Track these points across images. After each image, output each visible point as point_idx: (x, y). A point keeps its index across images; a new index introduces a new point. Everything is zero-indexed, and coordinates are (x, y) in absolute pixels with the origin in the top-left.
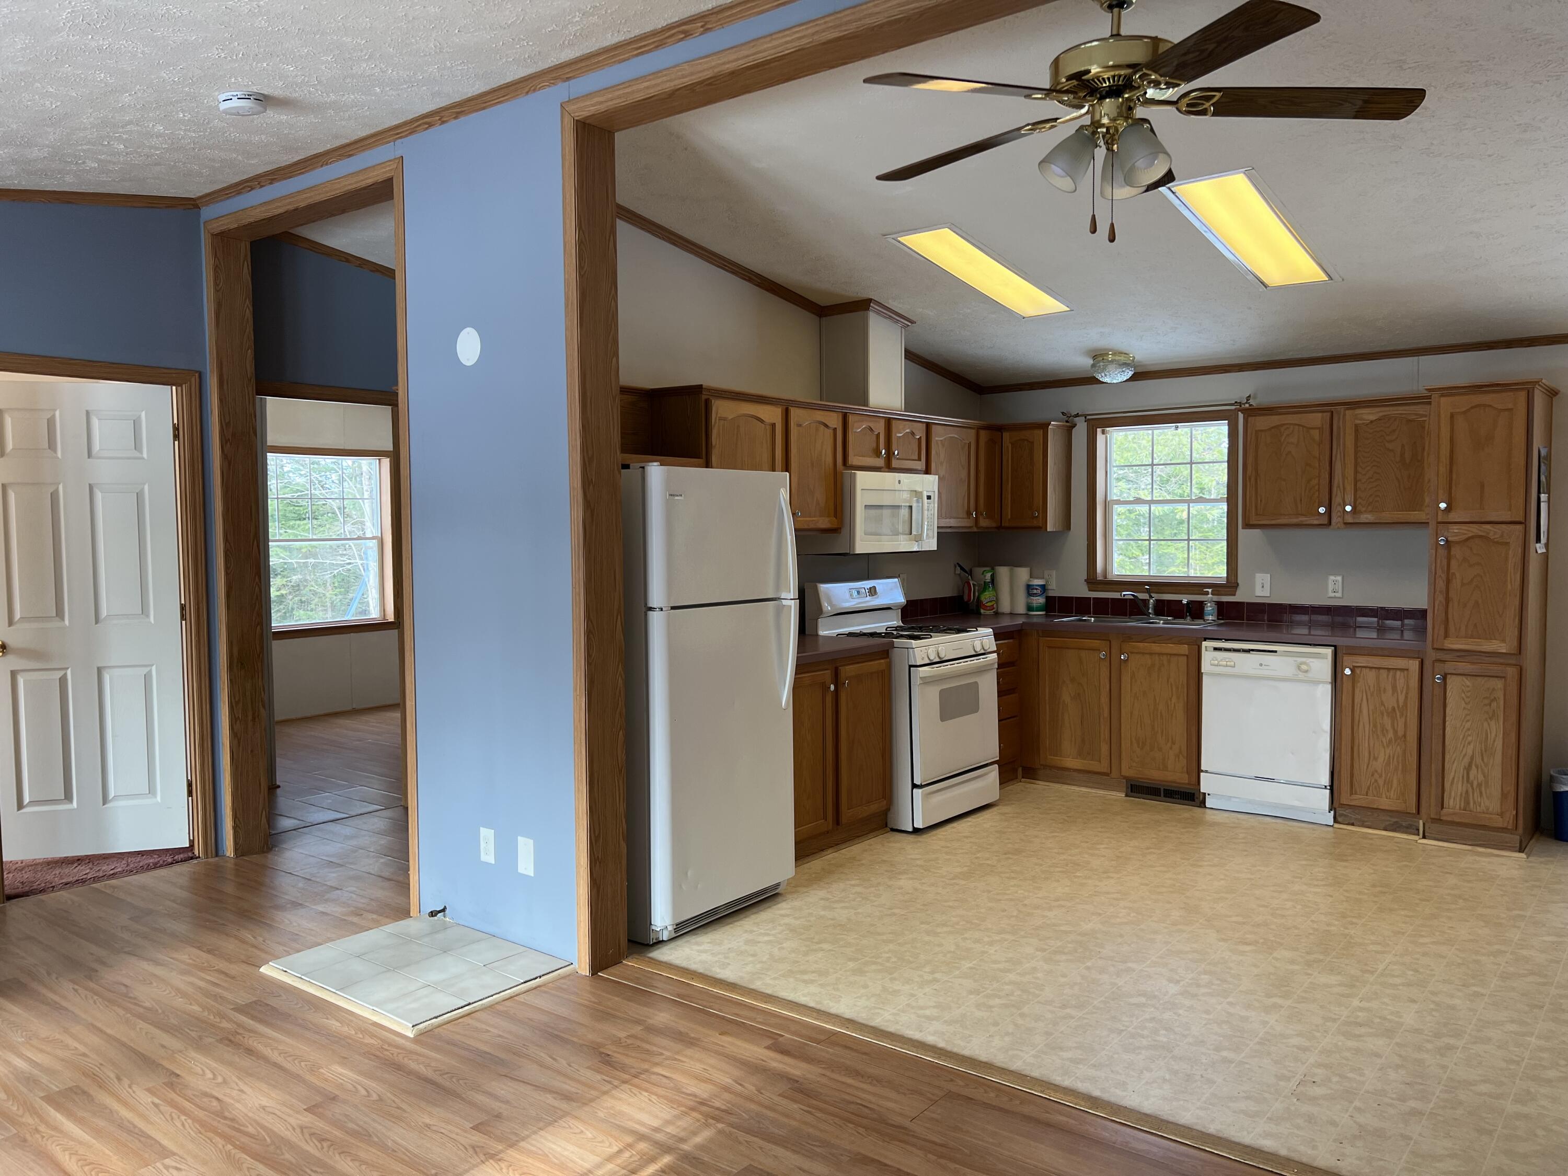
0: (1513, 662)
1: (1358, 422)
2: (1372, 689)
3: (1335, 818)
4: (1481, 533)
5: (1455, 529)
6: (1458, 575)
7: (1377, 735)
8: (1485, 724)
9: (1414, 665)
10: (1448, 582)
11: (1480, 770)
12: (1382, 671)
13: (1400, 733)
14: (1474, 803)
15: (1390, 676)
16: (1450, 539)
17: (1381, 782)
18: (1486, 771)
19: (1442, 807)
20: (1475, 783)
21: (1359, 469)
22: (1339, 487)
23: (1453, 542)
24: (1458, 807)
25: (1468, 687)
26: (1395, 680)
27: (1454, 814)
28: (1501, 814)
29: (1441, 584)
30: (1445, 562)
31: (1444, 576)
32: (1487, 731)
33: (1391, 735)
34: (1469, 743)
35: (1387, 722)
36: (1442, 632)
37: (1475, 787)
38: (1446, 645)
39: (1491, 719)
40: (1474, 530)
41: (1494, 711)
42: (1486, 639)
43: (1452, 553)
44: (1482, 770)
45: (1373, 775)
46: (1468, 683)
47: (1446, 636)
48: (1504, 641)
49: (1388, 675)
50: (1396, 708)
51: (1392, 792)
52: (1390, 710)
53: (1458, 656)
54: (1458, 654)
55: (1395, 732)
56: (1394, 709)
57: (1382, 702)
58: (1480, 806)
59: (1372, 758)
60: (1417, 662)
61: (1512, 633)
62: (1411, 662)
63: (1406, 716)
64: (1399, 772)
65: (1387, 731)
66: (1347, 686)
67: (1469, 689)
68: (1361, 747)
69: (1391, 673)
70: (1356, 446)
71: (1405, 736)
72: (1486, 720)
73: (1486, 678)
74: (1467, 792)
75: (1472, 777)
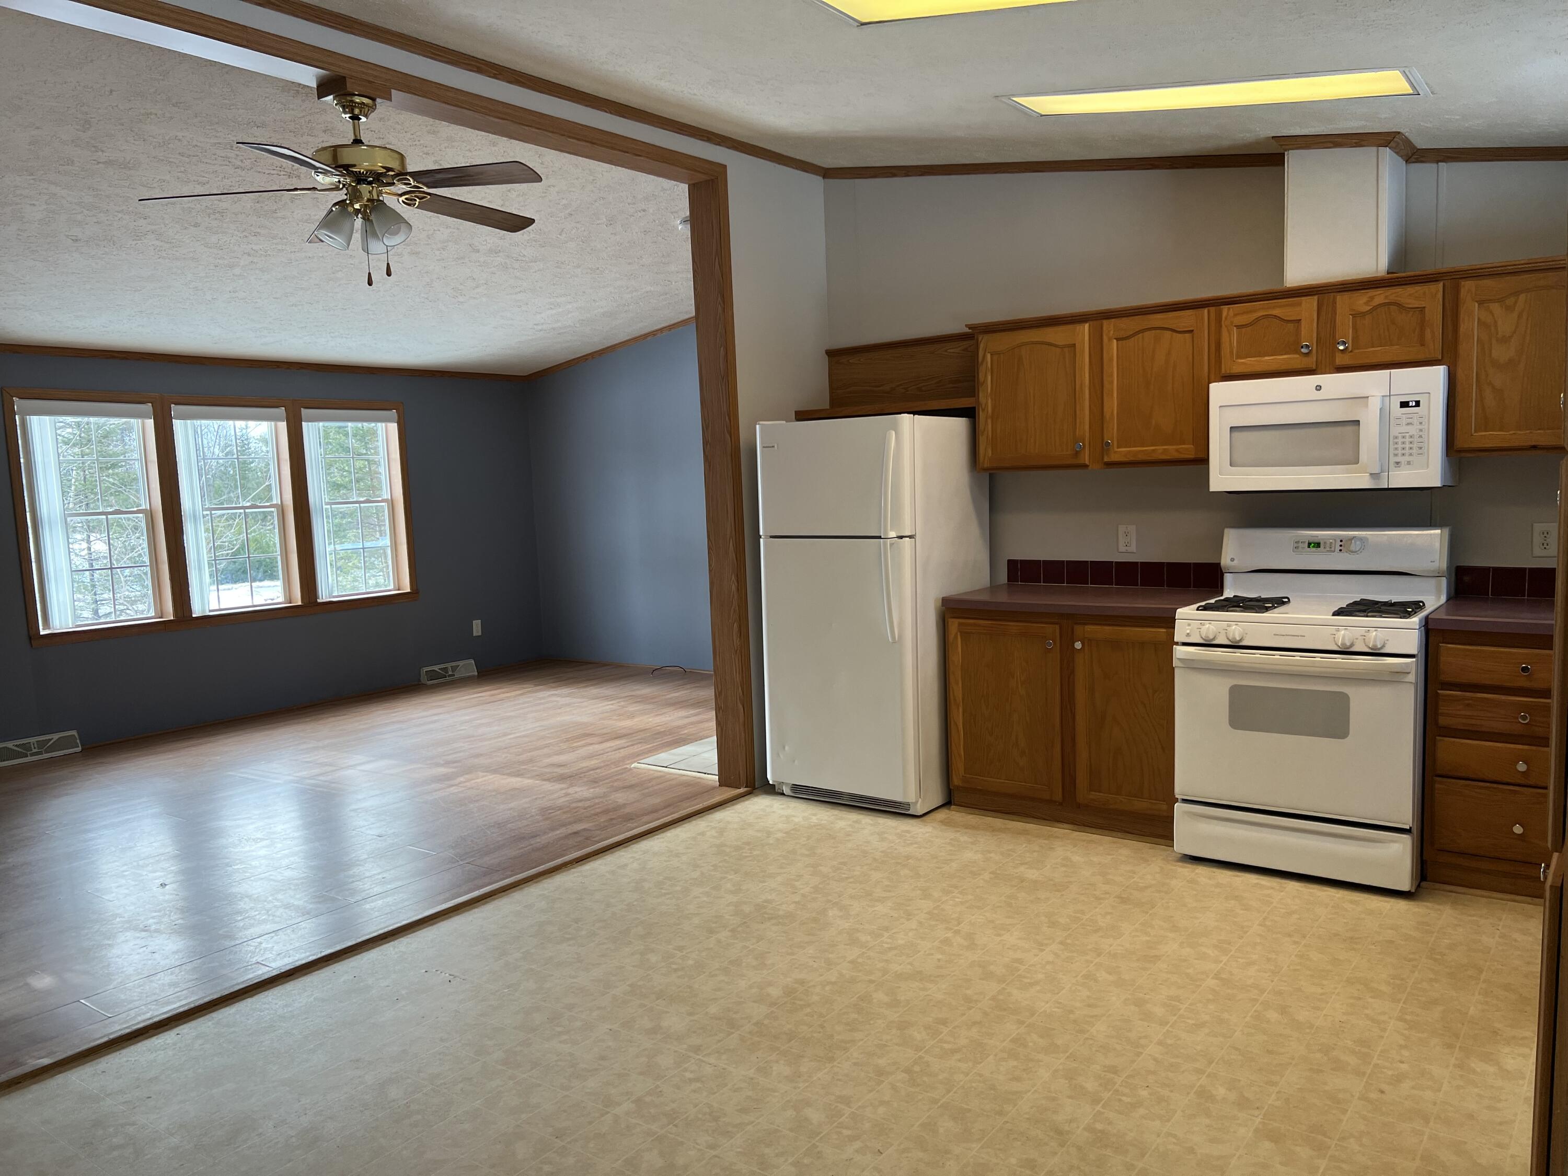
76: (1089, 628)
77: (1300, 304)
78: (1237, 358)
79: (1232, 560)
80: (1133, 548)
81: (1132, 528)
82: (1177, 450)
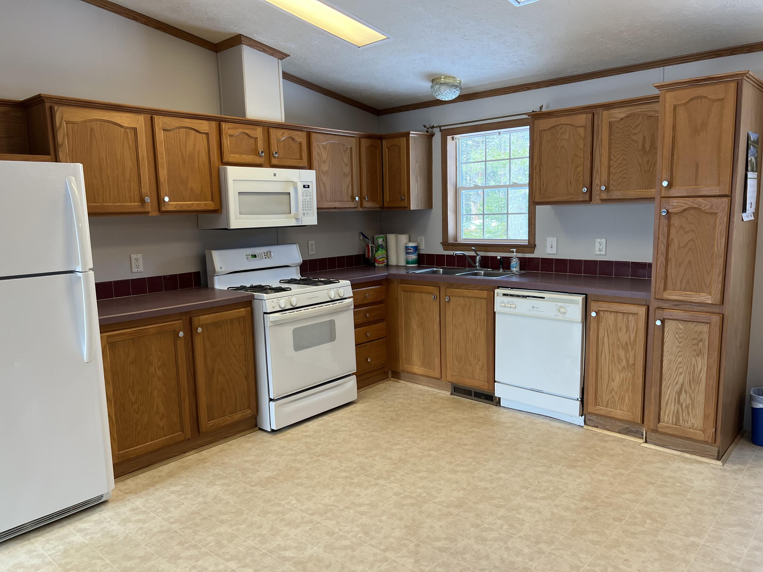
0: (718, 311)
1: (611, 120)
2: (611, 328)
3: (585, 421)
4: (695, 206)
5: (674, 202)
6: (676, 241)
7: (614, 362)
8: (694, 359)
9: (642, 311)
10: (668, 246)
11: (688, 395)
12: (618, 314)
13: (631, 362)
14: (683, 420)
15: (625, 319)
16: (670, 211)
17: (616, 398)
18: (693, 396)
19: (659, 421)
20: (684, 405)
21: (612, 157)
22: (597, 171)
23: (672, 213)
24: (671, 421)
25: (681, 329)
26: (628, 321)
27: (669, 427)
28: (704, 431)
29: (662, 248)
30: (666, 230)
31: (665, 241)
32: (694, 365)
33: (624, 363)
34: (681, 374)
35: (622, 354)
36: (662, 286)
37: (684, 408)
38: (664, 296)
39: (698, 356)
40: (689, 202)
41: (700, 350)
42: (696, 292)
43: (672, 222)
44: (690, 394)
45: (611, 392)
46: (681, 326)
47: (665, 289)
48: (710, 293)
49: (623, 318)
50: (629, 344)
51: (625, 406)
52: (624, 344)
53: (674, 305)
54: (675, 303)
55: (628, 361)
56: (627, 344)
57: (619, 338)
58: (687, 423)
59: (610, 379)
60: (645, 308)
61: (717, 287)
62: (640, 308)
63: (636, 350)
64: (630, 392)
65: (621, 360)
66: (593, 326)
67: (681, 331)
68: (603, 372)
69: (626, 316)
70: (610, 139)
71: (634, 364)
72: (694, 356)
73: (695, 324)
74: (678, 411)
75: (682, 400)
76: (202, 317)
77: (256, 129)
78: (230, 153)
79: (221, 268)
80: (141, 269)
81: (140, 256)
82: (205, 204)
